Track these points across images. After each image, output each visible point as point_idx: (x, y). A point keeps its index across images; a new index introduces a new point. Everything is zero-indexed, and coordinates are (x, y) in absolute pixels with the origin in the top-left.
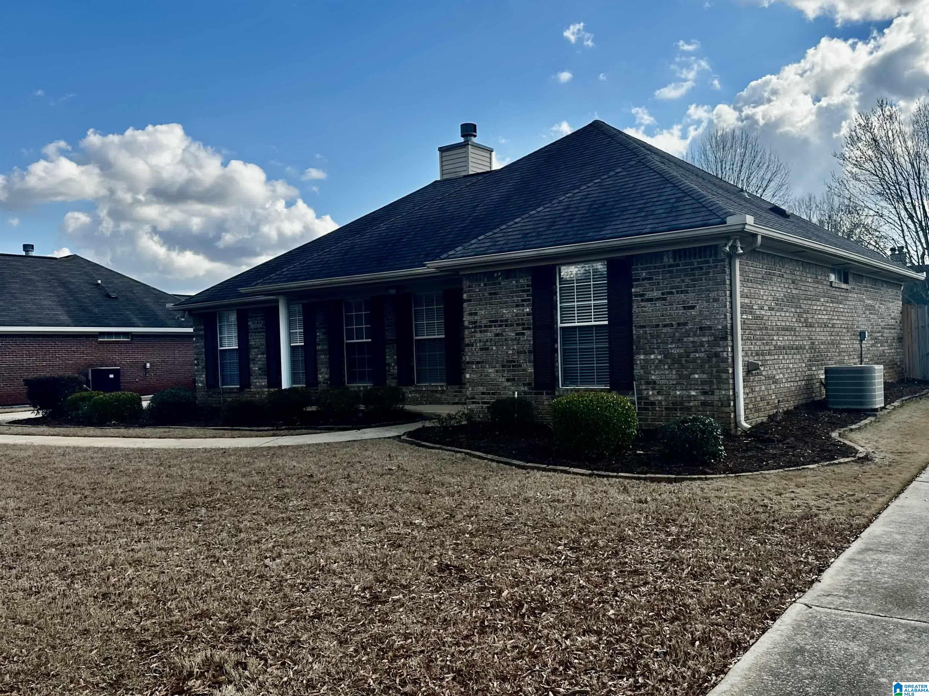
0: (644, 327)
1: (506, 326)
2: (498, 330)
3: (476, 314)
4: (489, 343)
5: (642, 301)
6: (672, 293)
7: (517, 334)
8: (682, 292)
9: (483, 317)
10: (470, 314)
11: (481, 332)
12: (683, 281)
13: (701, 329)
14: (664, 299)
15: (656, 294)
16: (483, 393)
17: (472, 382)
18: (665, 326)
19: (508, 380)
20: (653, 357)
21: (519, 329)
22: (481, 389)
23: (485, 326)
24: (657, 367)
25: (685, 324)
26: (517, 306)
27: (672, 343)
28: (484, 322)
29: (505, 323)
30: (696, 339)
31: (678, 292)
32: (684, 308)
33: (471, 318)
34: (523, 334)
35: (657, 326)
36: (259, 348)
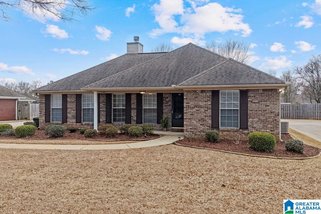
0: (252, 111)
1: (201, 108)
2: (198, 109)
3: (189, 103)
4: (194, 113)
5: (252, 103)
6: (262, 101)
7: (205, 111)
8: (265, 101)
9: (192, 104)
10: (187, 103)
11: (191, 109)
12: (266, 98)
13: (271, 112)
14: (259, 103)
15: (256, 101)
16: (191, 129)
17: (186, 125)
18: (259, 111)
19: (201, 125)
20: (255, 120)
21: (206, 109)
22: (190, 127)
23: (193, 107)
24: (256, 123)
25: (266, 111)
26: (205, 102)
27: (261, 116)
30: (269, 115)
31: (264, 101)
32: (266, 106)
33: (187, 105)
34: (208, 111)
35: (257, 111)
36: (72, 108)
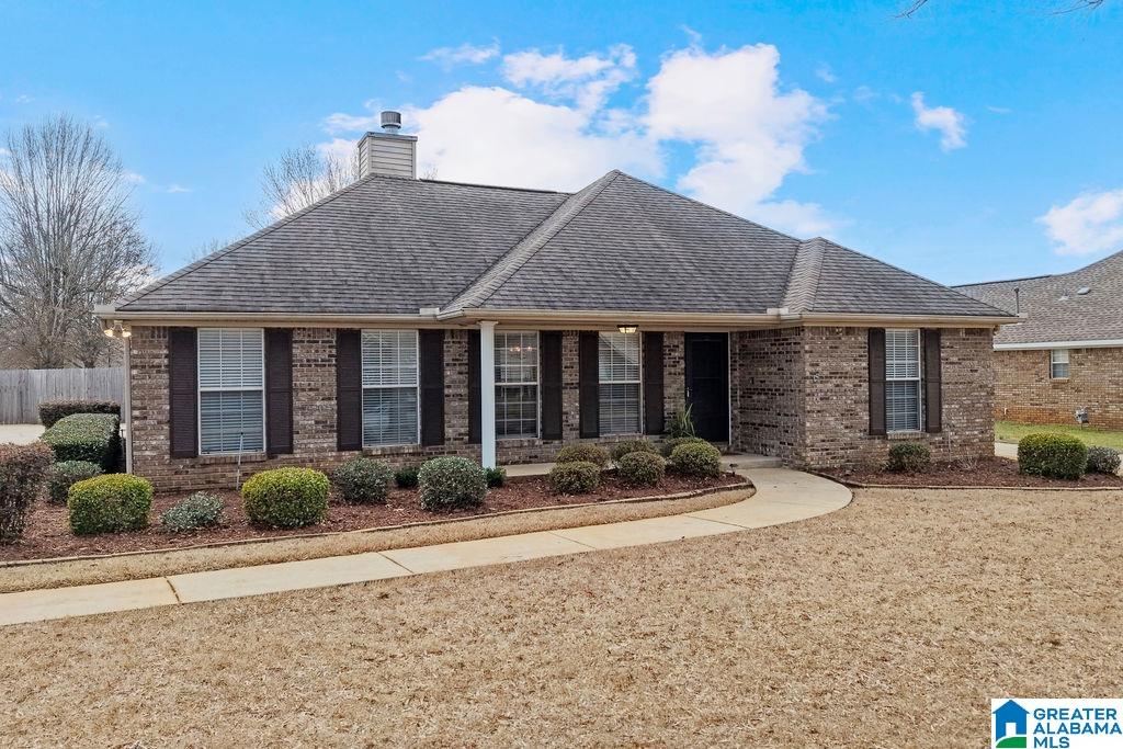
0: (948, 384)
1: (846, 378)
2: (839, 381)
3: (818, 365)
4: (829, 394)
5: (947, 363)
6: (965, 359)
7: (854, 386)
8: (970, 359)
9: (825, 369)
10: (812, 365)
11: (821, 382)
12: (971, 351)
13: (981, 386)
14: (960, 364)
15: (955, 359)
16: (823, 441)
17: (812, 431)
18: (960, 384)
19: (846, 427)
20: (953, 406)
21: (857, 381)
22: (821, 437)
23: (826, 377)
24: (955, 415)
25: (972, 383)
26: (855, 360)
27: (964, 396)
28: (826, 373)
29: (845, 375)
30: (978, 394)
31: (968, 359)
32: (971, 371)
34: (860, 386)
35: (956, 383)
36: (317, 390)
